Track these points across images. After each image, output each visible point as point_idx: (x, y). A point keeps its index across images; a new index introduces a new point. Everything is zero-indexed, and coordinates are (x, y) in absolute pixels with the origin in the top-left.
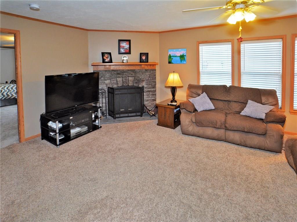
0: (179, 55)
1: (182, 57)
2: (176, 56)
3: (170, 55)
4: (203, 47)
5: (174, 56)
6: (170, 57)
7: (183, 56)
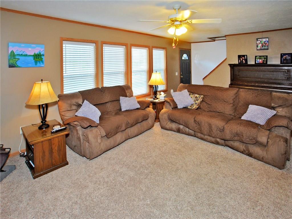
0: (33, 54)
1: (38, 57)
2: (27, 55)
3: (12, 52)
4: (67, 45)
5: (22, 55)
6: (13, 55)
7: (39, 55)
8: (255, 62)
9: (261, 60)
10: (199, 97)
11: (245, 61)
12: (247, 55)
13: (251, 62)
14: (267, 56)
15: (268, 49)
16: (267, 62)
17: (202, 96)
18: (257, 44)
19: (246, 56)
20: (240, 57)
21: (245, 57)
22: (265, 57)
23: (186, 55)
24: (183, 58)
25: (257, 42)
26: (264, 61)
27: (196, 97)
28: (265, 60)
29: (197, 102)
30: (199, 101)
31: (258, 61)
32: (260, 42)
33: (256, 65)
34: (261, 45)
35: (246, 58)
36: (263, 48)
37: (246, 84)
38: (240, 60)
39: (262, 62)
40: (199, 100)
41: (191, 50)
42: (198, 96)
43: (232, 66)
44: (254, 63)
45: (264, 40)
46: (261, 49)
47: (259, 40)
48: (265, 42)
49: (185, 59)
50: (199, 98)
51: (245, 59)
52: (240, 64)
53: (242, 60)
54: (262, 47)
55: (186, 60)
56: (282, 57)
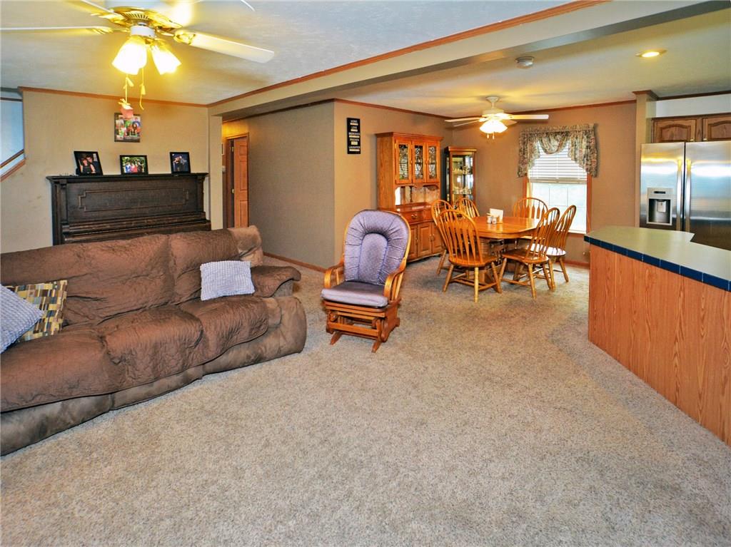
8: (122, 170)
9: (133, 167)
10: (54, 288)
11: (95, 168)
12: (97, 153)
14: (145, 157)
16: (146, 168)
17: (62, 282)
18: (115, 125)
19: (95, 155)
20: (79, 155)
21: (92, 158)
22: (143, 158)
25: (117, 122)
26: (141, 167)
27: (44, 293)
28: (143, 165)
29: (52, 307)
30: (59, 302)
31: (128, 166)
32: (123, 122)
33: (124, 177)
34: (125, 129)
35: (96, 160)
36: (130, 137)
37: (108, 227)
38: (83, 165)
39: (136, 171)
40: (59, 298)
42: (48, 287)
43: (58, 183)
44: (119, 173)
45: (131, 119)
46: (125, 140)
47: (122, 118)
48: (134, 123)
50: (56, 293)
51: (94, 163)
53: (86, 165)
54: (128, 134)
56: (172, 159)
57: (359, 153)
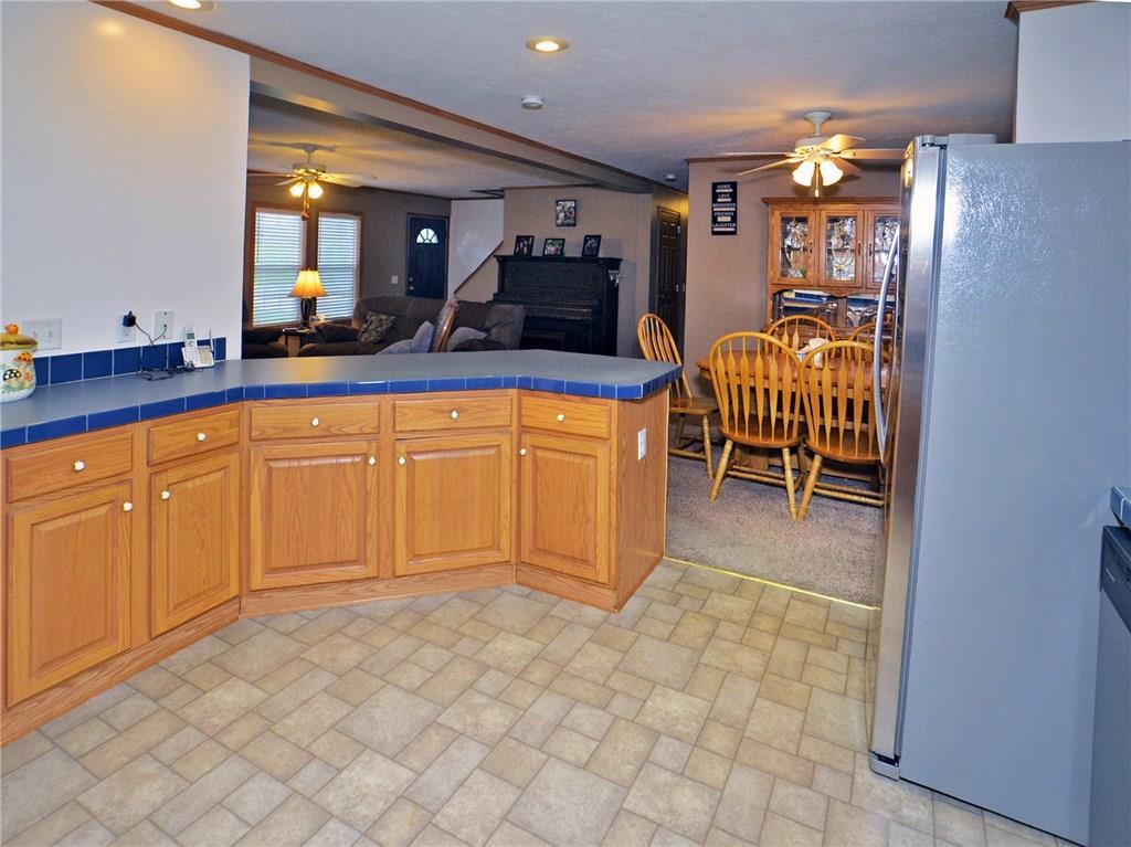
8: (544, 252)
9: (552, 249)
11: (528, 249)
12: (533, 237)
13: (537, 252)
14: (564, 240)
15: (574, 225)
16: (562, 251)
18: (557, 212)
19: (531, 239)
20: (519, 239)
21: (528, 241)
22: (561, 241)
23: (431, 232)
24: (419, 240)
25: (558, 208)
26: (559, 250)
28: (560, 247)
31: (549, 249)
32: (561, 208)
34: (563, 214)
35: (530, 242)
38: (519, 246)
39: (553, 253)
41: (449, 218)
43: (503, 260)
44: (541, 254)
45: (569, 204)
46: (563, 225)
47: (561, 205)
48: (570, 208)
49: (427, 241)
51: (528, 245)
52: (518, 255)
53: (522, 246)
54: (565, 220)
55: (431, 244)
56: (586, 241)
57: (734, 233)
